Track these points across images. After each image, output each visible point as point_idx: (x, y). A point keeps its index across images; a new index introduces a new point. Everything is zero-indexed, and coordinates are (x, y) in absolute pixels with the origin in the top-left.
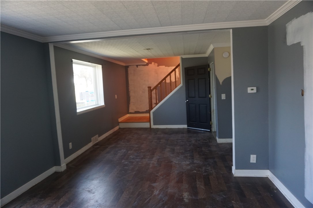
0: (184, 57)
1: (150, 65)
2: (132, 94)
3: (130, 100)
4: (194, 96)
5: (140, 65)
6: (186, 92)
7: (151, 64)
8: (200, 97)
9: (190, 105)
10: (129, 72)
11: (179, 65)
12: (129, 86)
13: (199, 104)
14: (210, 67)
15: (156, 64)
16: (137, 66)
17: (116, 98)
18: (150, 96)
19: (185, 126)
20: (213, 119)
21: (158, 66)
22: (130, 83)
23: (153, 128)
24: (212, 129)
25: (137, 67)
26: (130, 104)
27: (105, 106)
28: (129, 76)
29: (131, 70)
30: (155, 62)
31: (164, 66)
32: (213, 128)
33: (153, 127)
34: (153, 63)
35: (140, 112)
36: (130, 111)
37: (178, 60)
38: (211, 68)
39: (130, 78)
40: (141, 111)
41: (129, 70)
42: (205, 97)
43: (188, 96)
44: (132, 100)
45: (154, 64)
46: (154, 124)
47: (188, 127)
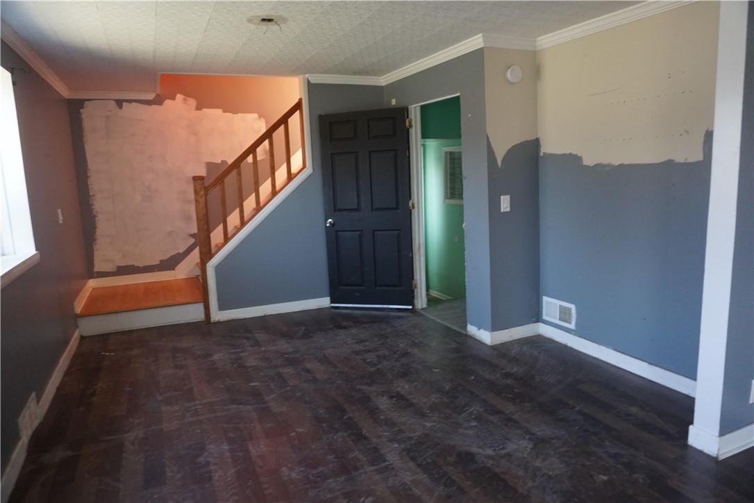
0: (317, 79)
1: (168, 102)
2: (101, 205)
3: (95, 228)
4: (356, 207)
5: (130, 101)
6: (324, 193)
7: (173, 98)
8: (377, 209)
9: (339, 233)
10: (87, 124)
11: (298, 106)
12: (87, 177)
13: (374, 231)
14: (410, 117)
15: (192, 102)
16: (119, 103)
17: (61, 222)
18: (204, 211)
19: (325, 302)
20: (418, 271)
21: (199, 108)
22: (94, 163)
23: (219, 323)
24: (416, 301)
25: (121, 107)
26: (98, 242)
27: (39, 256)
28: (85, 139)
29: (92, 117)
30: (188, 94)
31: (219, 112)
32: (417, 298)
33: (218, 315)
34: (179, 97)
35: (138, 267)
36: (96, 269)
37: (292, 90)
38: (411, 120)
39: (93, 145)
40: (141, 265)
41: (84, 116)
42: (397, 208)
43: (333, 206)
44: (103, 227)
45: (185, 100)
46: (223, 306)
47: (332, 302)
